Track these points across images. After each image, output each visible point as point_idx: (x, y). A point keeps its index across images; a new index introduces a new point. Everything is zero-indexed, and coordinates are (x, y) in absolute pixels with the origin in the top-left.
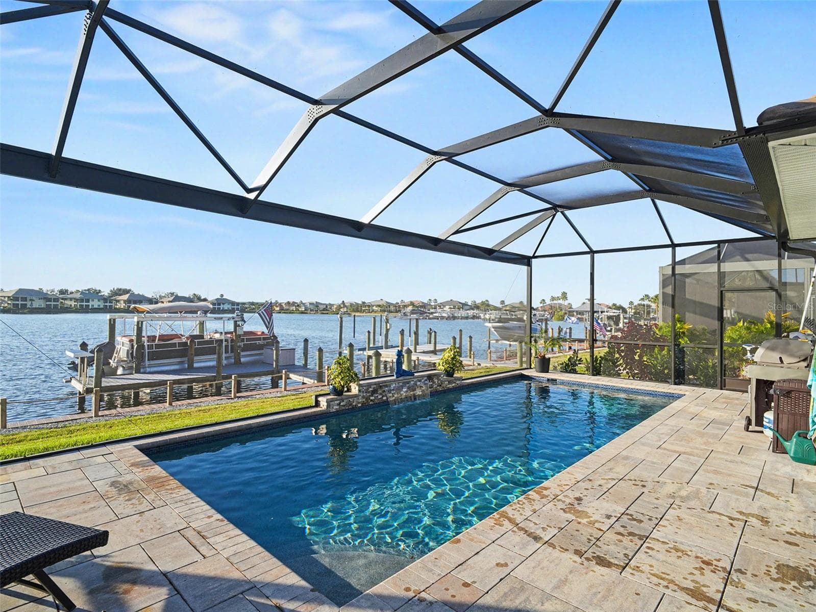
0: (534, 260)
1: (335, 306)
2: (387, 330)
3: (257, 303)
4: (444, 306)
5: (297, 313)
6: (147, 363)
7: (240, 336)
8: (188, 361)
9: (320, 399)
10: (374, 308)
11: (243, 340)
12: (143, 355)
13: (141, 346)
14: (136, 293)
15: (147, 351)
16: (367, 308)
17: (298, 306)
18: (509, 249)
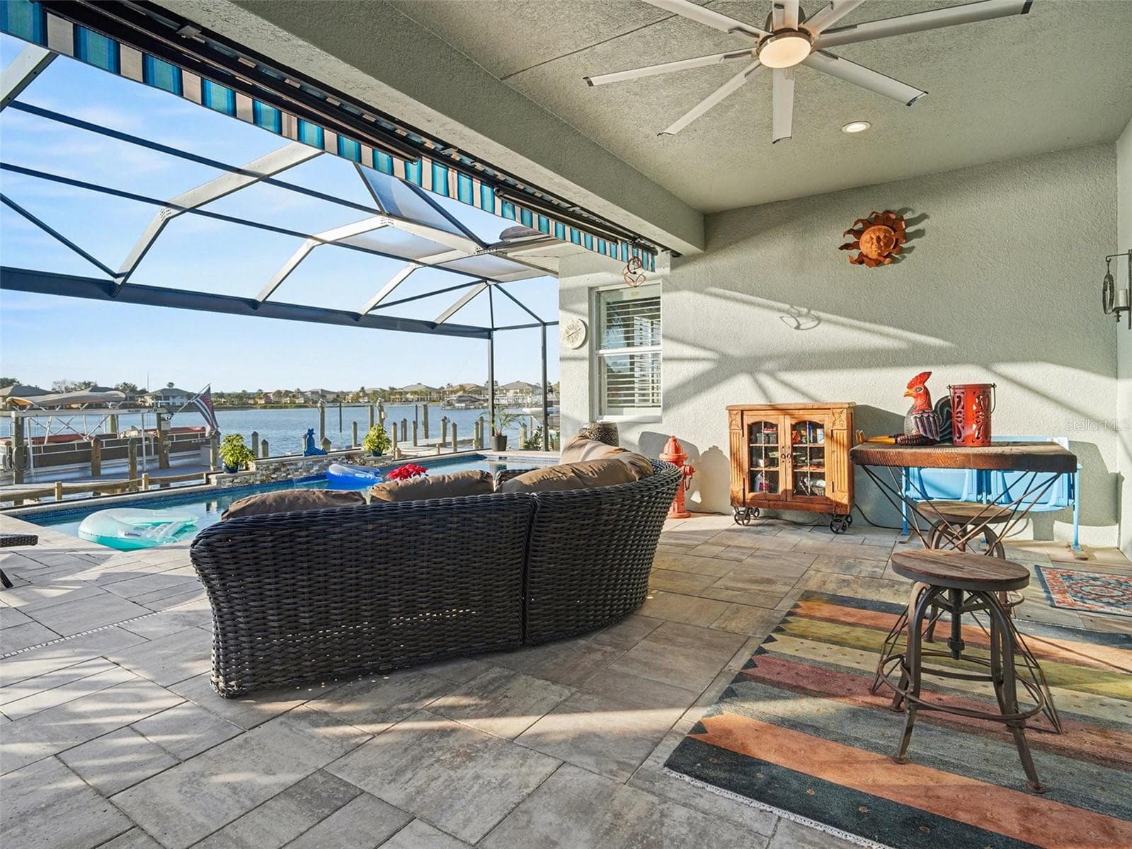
0: (495, 333)
1: (351, 395)
2: (382, 421)
3: (229, 395)
4: (508, 390)
5: (291, 407)
6: (33, 471)
7: (166, 432)
8: (92, 466)
9: (210, 477)
10: (409, 396)
11: (171, 438)
12: (26, 460)
13: (22, 450)
14: (25, 384)
15: (32, 455)
16: (398, 396)
17: (294, 396)
18: (452, 321)
